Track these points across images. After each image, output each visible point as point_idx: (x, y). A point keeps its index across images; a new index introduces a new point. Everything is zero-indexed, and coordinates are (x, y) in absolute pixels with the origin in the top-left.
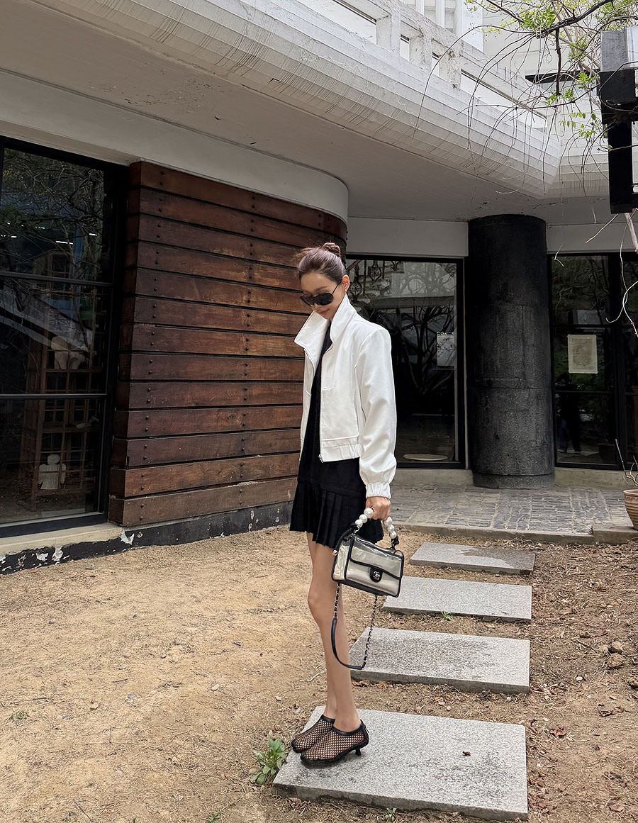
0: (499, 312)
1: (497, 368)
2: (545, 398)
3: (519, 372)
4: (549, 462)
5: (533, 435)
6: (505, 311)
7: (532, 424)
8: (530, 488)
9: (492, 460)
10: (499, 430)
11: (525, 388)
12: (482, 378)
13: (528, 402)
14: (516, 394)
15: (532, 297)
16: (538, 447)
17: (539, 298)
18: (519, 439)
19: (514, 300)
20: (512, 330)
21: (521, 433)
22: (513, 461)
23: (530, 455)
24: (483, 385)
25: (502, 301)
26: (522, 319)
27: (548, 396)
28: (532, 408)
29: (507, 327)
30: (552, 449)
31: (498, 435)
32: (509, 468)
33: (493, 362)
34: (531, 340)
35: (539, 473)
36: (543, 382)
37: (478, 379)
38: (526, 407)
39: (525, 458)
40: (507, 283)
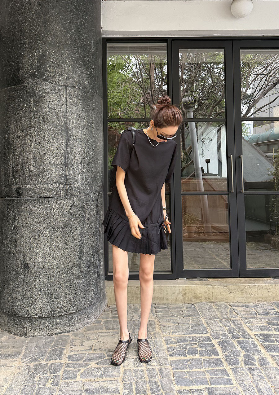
0: (35, 93)
1: (29, 171)
2: (94, 206)
3: (60, 175)
4: (97, 286)
5: (76, 257)
6: (42, 94)
7: (75, 243)
8: (69, 330)
9: (19, 297)
10: (29, 256)
11: (67, 196)
12: (11, 185)
13: (71, 214)
14: (55, 205)
15: (80, 78)
16: (82, 272)
17: (89, 81)
18: (56, 267)
19: (55, 78)
20: (52, 119)
21: (59, 258)
22: (47, 297)
23: (71, 286)
24: (12, 195)
25: (38, 80)
26: (66, 105)
27: (98, 203)
28: (75, 222)
29: (45, 115)
30: (101, 268)
31: (27, 263)
32: (40, 308)
33: (24, 163)
34: (77, 133)
35: (83, 307)
36: (91, 186)
37: (5, 187)
38: (67, 222)
39: (64, 291)
40: (46, 55)
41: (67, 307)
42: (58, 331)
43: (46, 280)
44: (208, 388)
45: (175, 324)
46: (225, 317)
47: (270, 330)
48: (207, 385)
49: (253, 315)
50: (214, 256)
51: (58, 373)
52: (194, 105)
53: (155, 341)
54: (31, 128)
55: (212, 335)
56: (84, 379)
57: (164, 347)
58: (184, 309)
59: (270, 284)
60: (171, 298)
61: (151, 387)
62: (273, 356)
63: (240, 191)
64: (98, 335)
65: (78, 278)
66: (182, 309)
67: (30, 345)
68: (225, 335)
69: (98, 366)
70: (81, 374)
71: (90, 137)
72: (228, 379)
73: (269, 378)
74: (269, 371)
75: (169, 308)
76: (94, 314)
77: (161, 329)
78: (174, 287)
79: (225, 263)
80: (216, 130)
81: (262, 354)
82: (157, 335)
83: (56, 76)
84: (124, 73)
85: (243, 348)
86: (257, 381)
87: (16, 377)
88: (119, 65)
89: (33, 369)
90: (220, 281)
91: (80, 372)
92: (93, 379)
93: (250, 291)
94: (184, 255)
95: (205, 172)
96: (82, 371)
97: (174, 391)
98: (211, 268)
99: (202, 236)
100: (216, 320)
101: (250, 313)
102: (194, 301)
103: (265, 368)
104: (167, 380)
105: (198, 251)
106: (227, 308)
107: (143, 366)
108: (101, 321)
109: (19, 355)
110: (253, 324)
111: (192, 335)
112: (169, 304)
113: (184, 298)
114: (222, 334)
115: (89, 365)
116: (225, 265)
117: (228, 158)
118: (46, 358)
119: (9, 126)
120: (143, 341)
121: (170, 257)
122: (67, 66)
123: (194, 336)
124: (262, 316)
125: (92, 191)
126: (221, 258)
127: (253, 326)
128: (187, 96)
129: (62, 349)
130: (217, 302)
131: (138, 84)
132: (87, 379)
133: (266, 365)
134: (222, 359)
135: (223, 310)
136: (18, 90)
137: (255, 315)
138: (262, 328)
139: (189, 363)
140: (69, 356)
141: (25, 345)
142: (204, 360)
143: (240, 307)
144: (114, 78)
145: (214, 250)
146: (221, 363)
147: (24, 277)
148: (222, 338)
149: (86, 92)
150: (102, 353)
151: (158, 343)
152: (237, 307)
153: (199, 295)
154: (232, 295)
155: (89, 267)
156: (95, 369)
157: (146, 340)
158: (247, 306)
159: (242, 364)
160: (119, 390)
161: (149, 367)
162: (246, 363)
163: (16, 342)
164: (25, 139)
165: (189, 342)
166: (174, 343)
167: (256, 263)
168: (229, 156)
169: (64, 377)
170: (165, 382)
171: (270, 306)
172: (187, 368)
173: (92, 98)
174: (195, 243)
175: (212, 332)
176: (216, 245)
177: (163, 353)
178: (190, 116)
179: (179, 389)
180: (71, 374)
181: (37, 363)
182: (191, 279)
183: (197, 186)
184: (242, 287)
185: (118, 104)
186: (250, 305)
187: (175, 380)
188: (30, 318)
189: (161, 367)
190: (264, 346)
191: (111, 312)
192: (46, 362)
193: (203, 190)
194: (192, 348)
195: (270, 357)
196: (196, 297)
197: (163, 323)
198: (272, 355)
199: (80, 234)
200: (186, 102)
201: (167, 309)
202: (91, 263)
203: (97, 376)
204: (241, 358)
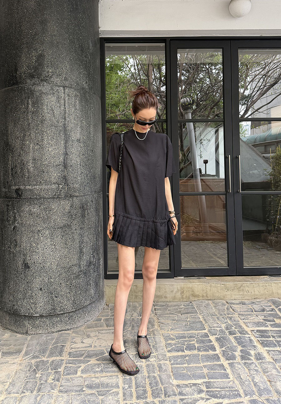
0: (32, 95)
1: (28, 171)
2: (93, 207)
3: (59, 176)
4: (97, 285)
5: (76, 257)
6: (40, 94)
7: (74, 243)
8: (69, 328)
9: (20, 296)
10: (30, 256)
11: (66, 196)
12: (10, 186)
13: (70, 215)
14: (54, 206)
15: (78, 78)
16: (82, 271)
17: (87, 81)
18: (56, 267)
19: (53, 78)
20: (50, 120)
21: (59, 257)
22: (47, 296)
23: (71, 284)
24: (11, 196)
25: (36, 80)
26: (65, 106)
27: (98, 203)
28: (75, 222)
29: (43, 116)
30: (101, 267)
31: (28, 263)
32: (41, 307)
33: (23, 164)
34: (76, 134)
35: (83, 305)
36: (90, 187)
37: (5, 187)
38: (67, 222)
39: (64, 290)
40: (43, 55)
41: (68, 306)
42: (59, 329)
43: (46, 280)
44: (206, 382)
45: (173, 321)
46: (222, 314)
47: (266, 327)
48: (204, 379)
49: (250, 312)
50: (211, 255)
51: (59, 369)
52: (192, 106)
53: (154, 338)
54: (29, 129)
55: (209, 331)
56: (84, 375)
57: (163, 343)
58: (183, 306)
59: (266, 282)
60: (169, 296)
61: (150, 381)
62: (268, 352)
63: (238, 191)
64: (99, 333)
65: (77, 277)
66: (180, 307)
67: (31, 343)
68: (222, 331)
69: (98, 362)
70: (82, 370)
71: (89, 138)
72: (225, 374)
73: (264, 372)
74: (265, 365)
75: (168, 306)
76: (94, 312)
77: (160, 326)
78: (172, 285)
79: (222, 262)
80: (214, 130)
81: (258, 350)
82: (156, 332)
83: (54, 76)
84: (122, 75)
85: (240, 343)
86: (253, 375)
87: (18, 374)
88: (117, 65)
89: (34, 366)
90: (217, 279)
91: (81, 368)
92: (93, 375)
93: (247, 289)
94: (182, 255)
95: (203, 172)
96: (82, 368)
97: (173, 385)
98: (208, 267)
99: (200, 236)
100: (213, 317)
101: (247, 310)
102: (192, 298)
103: (261, 362)
104: (165, 376)
105: (195, 250)
106: (225, 305)
107: (142, 362)
108: (102, 319)
109: (21, 352)
110: (249, 321)
111: (191, 332)
112: (167, 302)
113: (182, 296)
114: (219, 331)
115: (90, 361)
116: (222, 264)
117: (226, 158)
118: (47, 355)
119: (7, 127)
120: (143, 338)
121: (168, 256)
122: (64, 66)
123: (192, 332)
124: (259, 313)
125: (91, 192)
126: (218, 257)
127: (249, 323)
128: (185, 97)
129: (63, 346)
130: (214, 300)
131: (136, 85)
132: (87, 375)
133: (262, 360)
134: (219, 355)
135: (220, 307)
136: (16, 91)
137: (251, 312)
138: (258, 324)
139: (187, 358)
140: (70, 353)
141: (27, 343)
142: (201, 356)
143: (237, 304)
144: (113, 79)
145: (211, 249)
146: (219, 358)
147: (25, 276)
148: (219, 335)
149: (84, 94)
150: (102, 350)
151: (157, 340)
152: (234, 304)
153: (197, 293)
154: (229, 293)
155: (89, 266)
156: (95, 365)
157: (146, 337)
158: (244, 304)
159: (238, 359)
160: (119, 385)
161: (148, 363)
162: (243, 358)
163: (18, 340)
164: (23, 140)
165: (187, 338)
166: (173, 339)
167: (253, 262)
168: (227, 157)
169: (65, 373)
170: (164, 377)
171: (266, 303)
172: (185, 363)
173: (90, 99)
174: (193, 243)
175: (209, 328)
176: (214, 244)
177: (162, 349)
178: (188, 116)
179: (177, 384)
180: (72, 370)
181: (38, 360)
182: (189, 277)
183: (195, 187)
184: (239, 285)
185: (116, 105)
186: (246, 302)
187: (173, 375)
188: (31, 316)
189: (160, 362)
190: (260, 341)
191: (110, 310)
192: (47, 359)
193: (201, 191)
194: (190, 344)
195: (266, 352)
196: (194, 295)
197: (162, 321)
198: (268, 350)
199: (80, 234)
200: (184, 103)
201: (165, 307)
202: (90, 262)
203: (97, 372)
204: (238, 354)
